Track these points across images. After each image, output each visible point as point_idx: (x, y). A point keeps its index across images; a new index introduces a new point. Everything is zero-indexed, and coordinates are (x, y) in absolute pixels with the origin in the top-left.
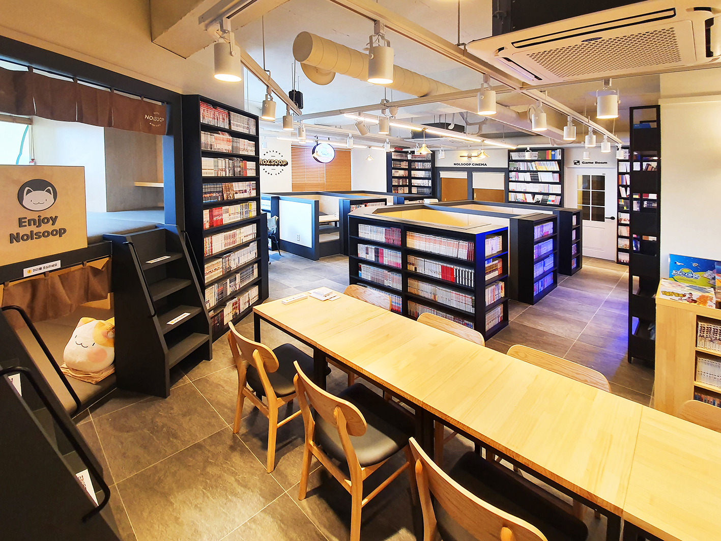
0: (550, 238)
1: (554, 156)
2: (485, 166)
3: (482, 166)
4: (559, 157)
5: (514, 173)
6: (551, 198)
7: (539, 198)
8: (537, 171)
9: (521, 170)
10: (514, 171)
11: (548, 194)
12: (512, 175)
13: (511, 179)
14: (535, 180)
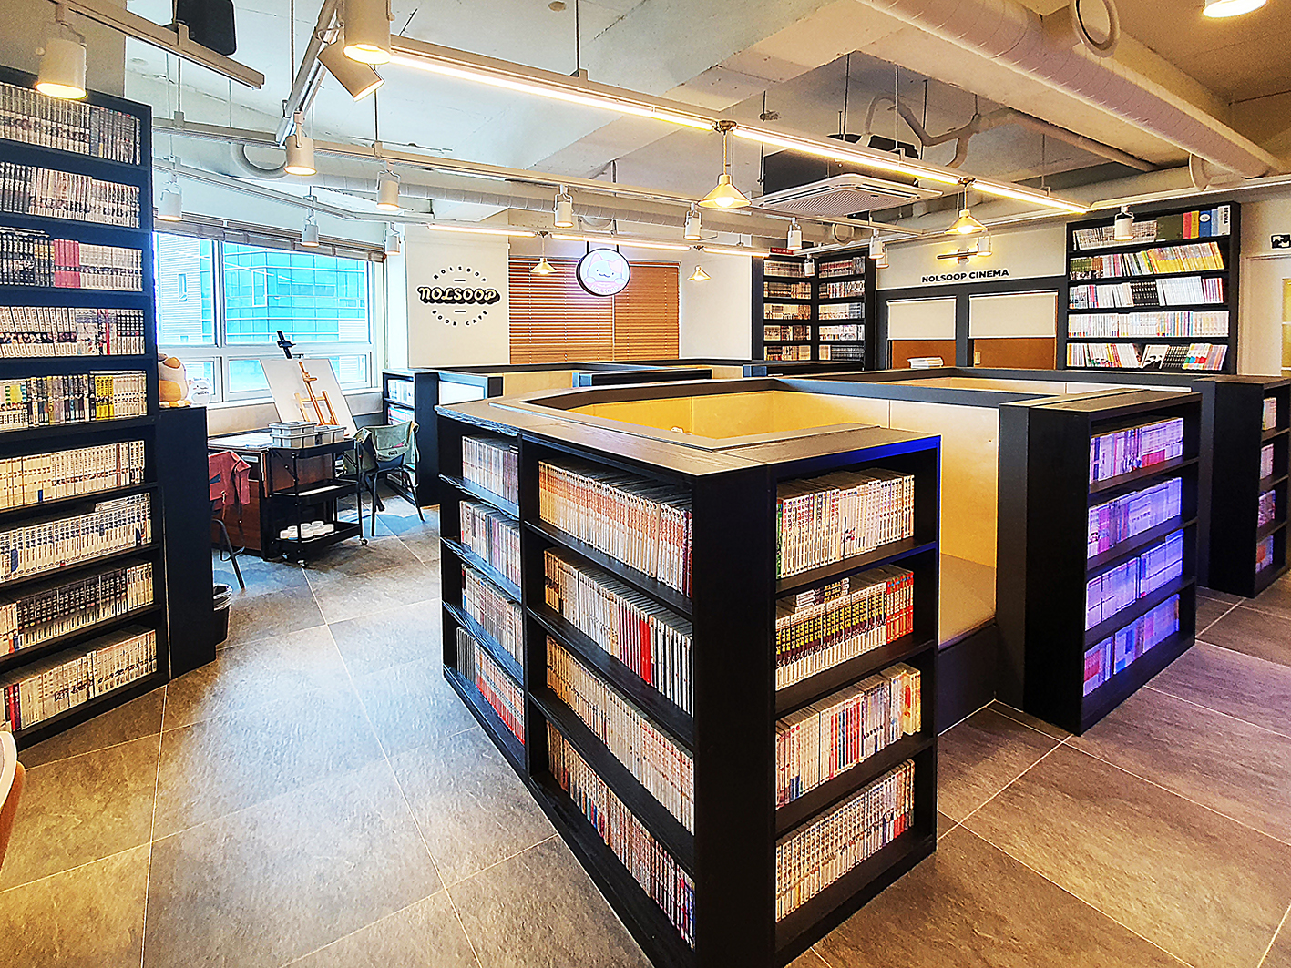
0: (1169, 474)
1: (1206, 226)
2: (1005, 278)
3: (997, 278)
4: (1223, 228)
5: (1082, 289)
6: (1196, 351)
7: (1158, 353)
8: (1153, 277)
9: (1105, 276)
10: (1083, 282)
11: (1187, 341)
12: (1079, 293)
13: (1073, 306)
14: (1147, 302)
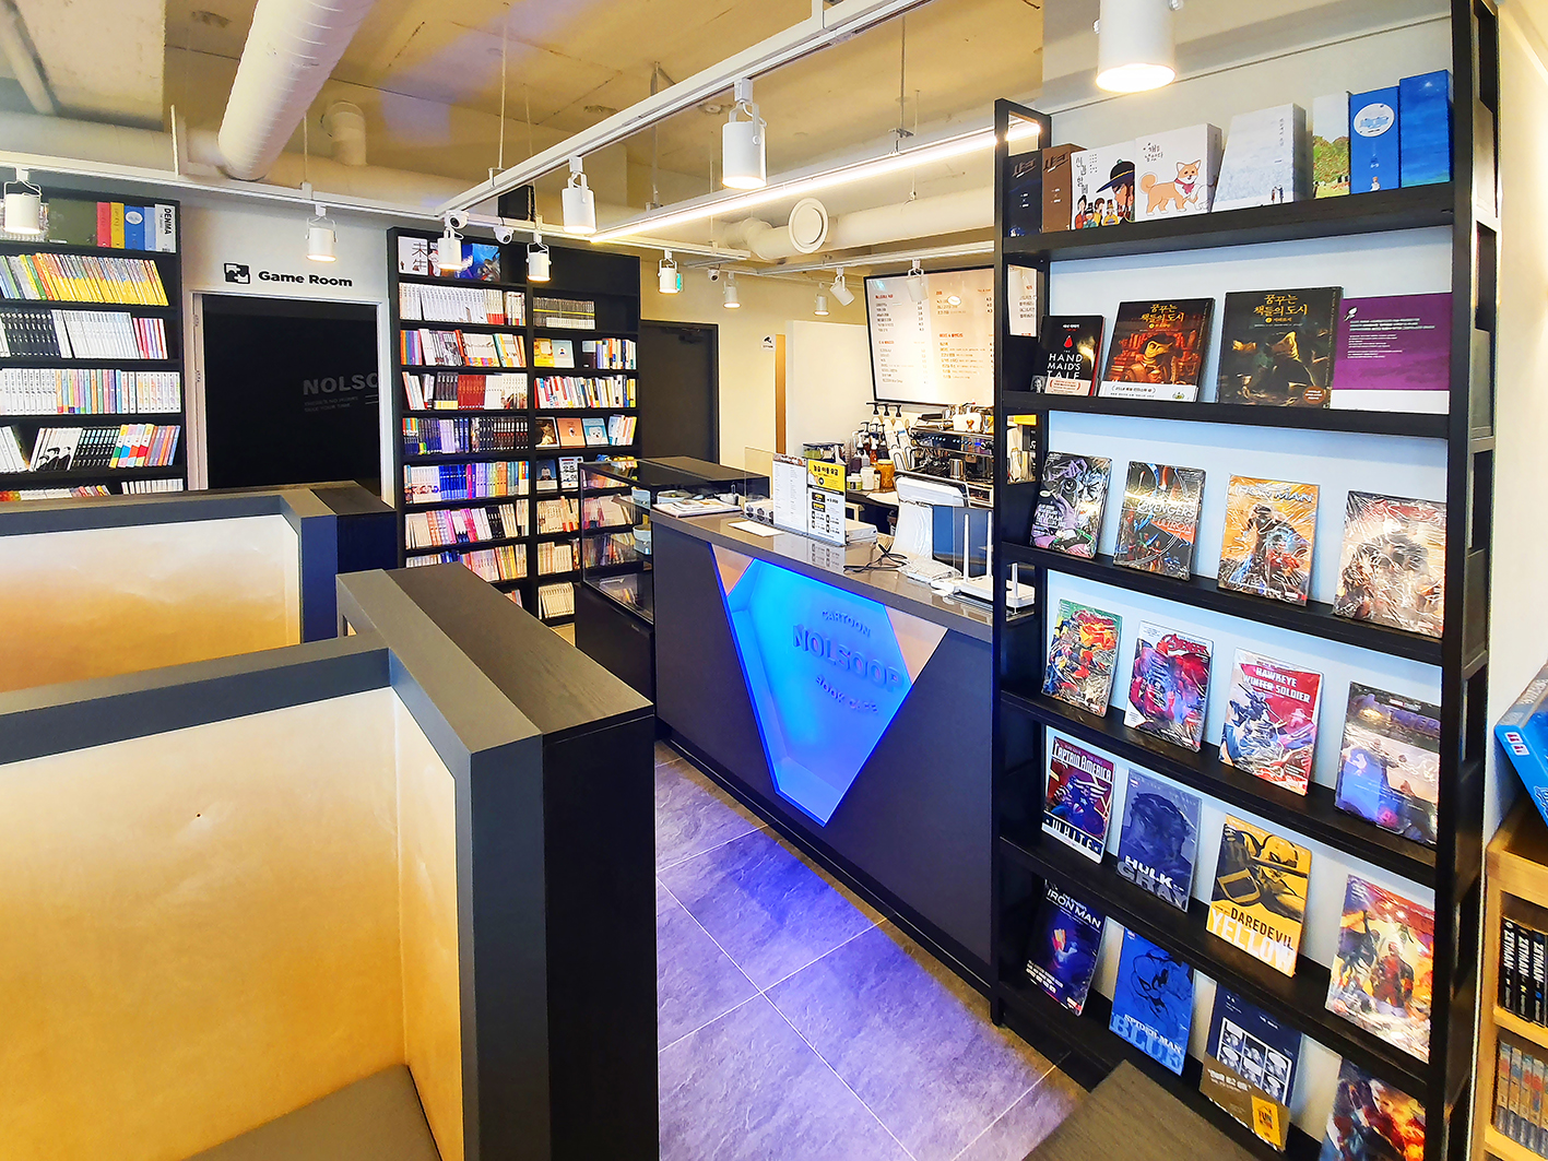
1: (136, 232)
4: (163, 241)
6: (130, 437)
8: (47, 306)
11: (115, 421)
14: (36, 351)
